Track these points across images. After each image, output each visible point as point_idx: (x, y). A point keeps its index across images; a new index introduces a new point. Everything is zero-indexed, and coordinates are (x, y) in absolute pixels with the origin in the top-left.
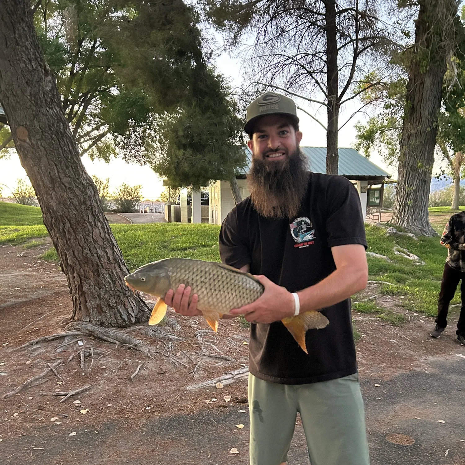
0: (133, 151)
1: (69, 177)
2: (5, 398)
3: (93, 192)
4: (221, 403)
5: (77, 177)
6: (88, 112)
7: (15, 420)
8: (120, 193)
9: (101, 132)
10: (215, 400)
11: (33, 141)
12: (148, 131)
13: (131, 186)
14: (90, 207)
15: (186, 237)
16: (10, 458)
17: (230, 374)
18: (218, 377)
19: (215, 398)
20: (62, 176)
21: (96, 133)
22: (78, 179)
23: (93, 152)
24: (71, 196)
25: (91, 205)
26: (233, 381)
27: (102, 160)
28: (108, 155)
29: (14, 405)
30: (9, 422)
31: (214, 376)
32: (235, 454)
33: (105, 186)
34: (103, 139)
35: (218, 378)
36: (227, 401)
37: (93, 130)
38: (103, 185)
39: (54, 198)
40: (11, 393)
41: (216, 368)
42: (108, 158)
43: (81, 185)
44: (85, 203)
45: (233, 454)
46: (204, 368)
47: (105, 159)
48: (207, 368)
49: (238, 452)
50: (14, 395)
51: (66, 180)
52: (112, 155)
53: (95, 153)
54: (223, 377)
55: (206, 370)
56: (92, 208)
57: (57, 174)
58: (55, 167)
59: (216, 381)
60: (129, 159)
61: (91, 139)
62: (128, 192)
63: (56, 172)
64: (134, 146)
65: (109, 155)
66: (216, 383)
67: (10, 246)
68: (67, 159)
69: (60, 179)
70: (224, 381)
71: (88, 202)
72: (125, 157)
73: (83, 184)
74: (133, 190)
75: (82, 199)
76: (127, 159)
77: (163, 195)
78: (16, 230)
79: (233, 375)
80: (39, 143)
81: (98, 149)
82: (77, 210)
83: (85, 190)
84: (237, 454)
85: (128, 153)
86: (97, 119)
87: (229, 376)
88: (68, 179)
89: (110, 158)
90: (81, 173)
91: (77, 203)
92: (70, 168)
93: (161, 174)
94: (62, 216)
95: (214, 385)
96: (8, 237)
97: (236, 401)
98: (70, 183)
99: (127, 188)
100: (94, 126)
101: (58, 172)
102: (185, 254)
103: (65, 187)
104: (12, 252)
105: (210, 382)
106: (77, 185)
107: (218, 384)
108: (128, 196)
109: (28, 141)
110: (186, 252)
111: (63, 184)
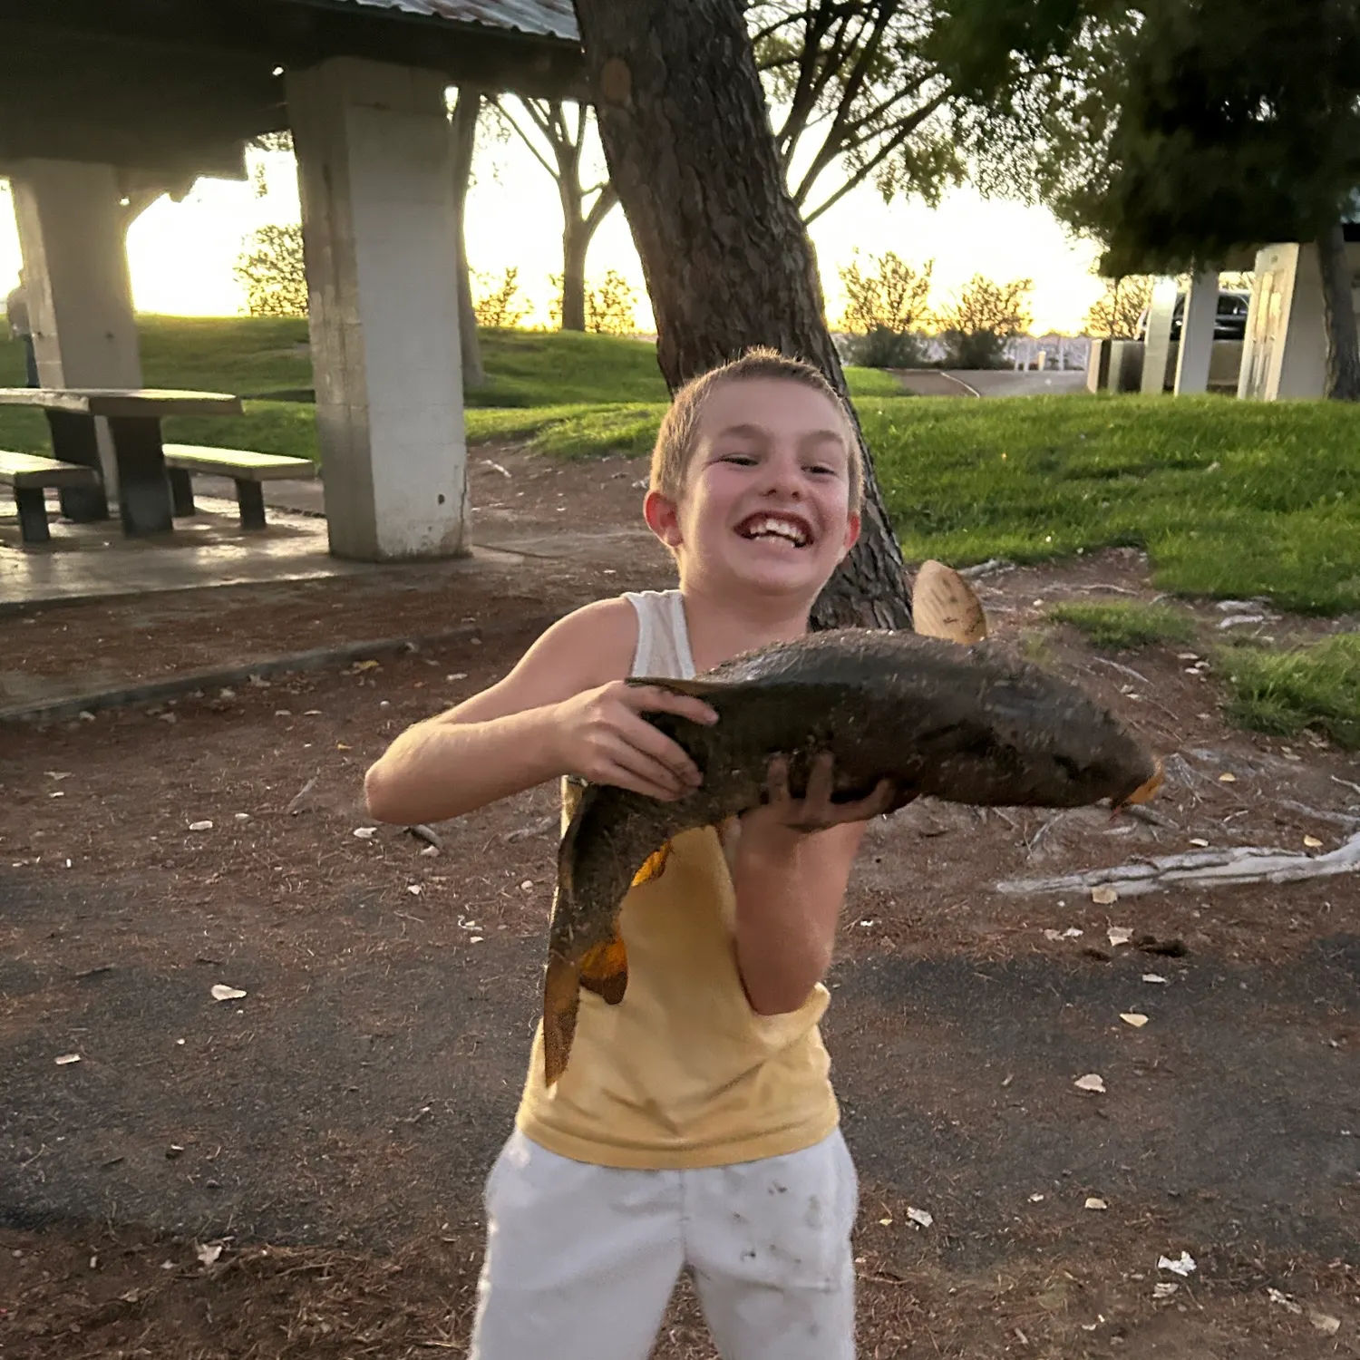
0: (1008, 158)
1: (735, 212)
2: (510, 840)
3: (801, 264)
4: (1093, 945)
5: (758, 213)
6: (888, 40)
7: (521, 897)
8: (960, 309)
9: (923, 103)
10: (1077, 933)
11: (641, 104)
12: (1065, 85)
13: (999, 284)
14: (787, 310)
15: (1123, 438)
16: (486, 985)
17: (1149, 863)
18: (1106, 867)
19: (1079, 928)
20: (714, 210)
21: (906, 107)
22: (760, 219)
23: (892, 169)
24: (735, 274)
25: (791, 303)
26: (1154, 887)
27: (917, 196)
28: (935, 179)
29: (528, 861)
30: (508, 901)
31: (1093, 866)
32: (1091, 1091)
33: (919, 287)
34: (921, 126)
35: (1105, 872)
36: (1114, 941)
37: (898, 96)
38: (912, 284)
39: (687, 282)
40: (526, 832)
41: (1107, 842)
42: (937, 189)
43: (768, 239)
44: (773, 297)
45: (1082, 1090)
46: (1065, 838)
47: (926, 192)
48: (1076, 838)
49: (1101, 1089)
50: (532, 838)
51: (723, 224)
52: (950, 179)
53: (898, 174)
54: (1122, 871)
55: (1072, 842)
56: (793, 314)
57: (700, 206)
58: (697, 184)
59: (1094, 880)
60: (991, 187)
61: (887, 127)
62: (987, 302)
63: (699, 197)
64: (1015, 138)
65: (942, 179)
66: (1095, 885)
67: (620, 459)
68: (732, 157)
69: (709, 220)
70: (1123, 883)
71: (783, 295)
72: (982, 180)
73: (773, 236)
74: (1004, 297)
75: (766, 284)
76: (985, 186)
77: (1098, 309)
79: (1156, 868)
80: (658, 104)
81: (911, 163)
82: (748, 321)
83: (778, 256)
84: (1097, 1092)
85: (992, 166)
86: (914, 61)
87: (1143, 870)
88: (730, 220)
89: (941, 190)
90: (771, 201)
91: (750, 299)
92: (741, 185)
93: (1076, 225)
94: (705, 339)
95: (1086, 889)
96: (618, 432)
97: (1146, 947)
98: (735, 234)
99: (986, 291)
100: (902, 84)
101: (705, 198)
102: (1108, 491)
103: (722, 246)
104: (623, 476)
105: (1076, 879)
106: (755, 239)
107: (1102, 887)
108: (986, 316)
109: (629, 100)
110: (1112, 483)
111: (716, 237)
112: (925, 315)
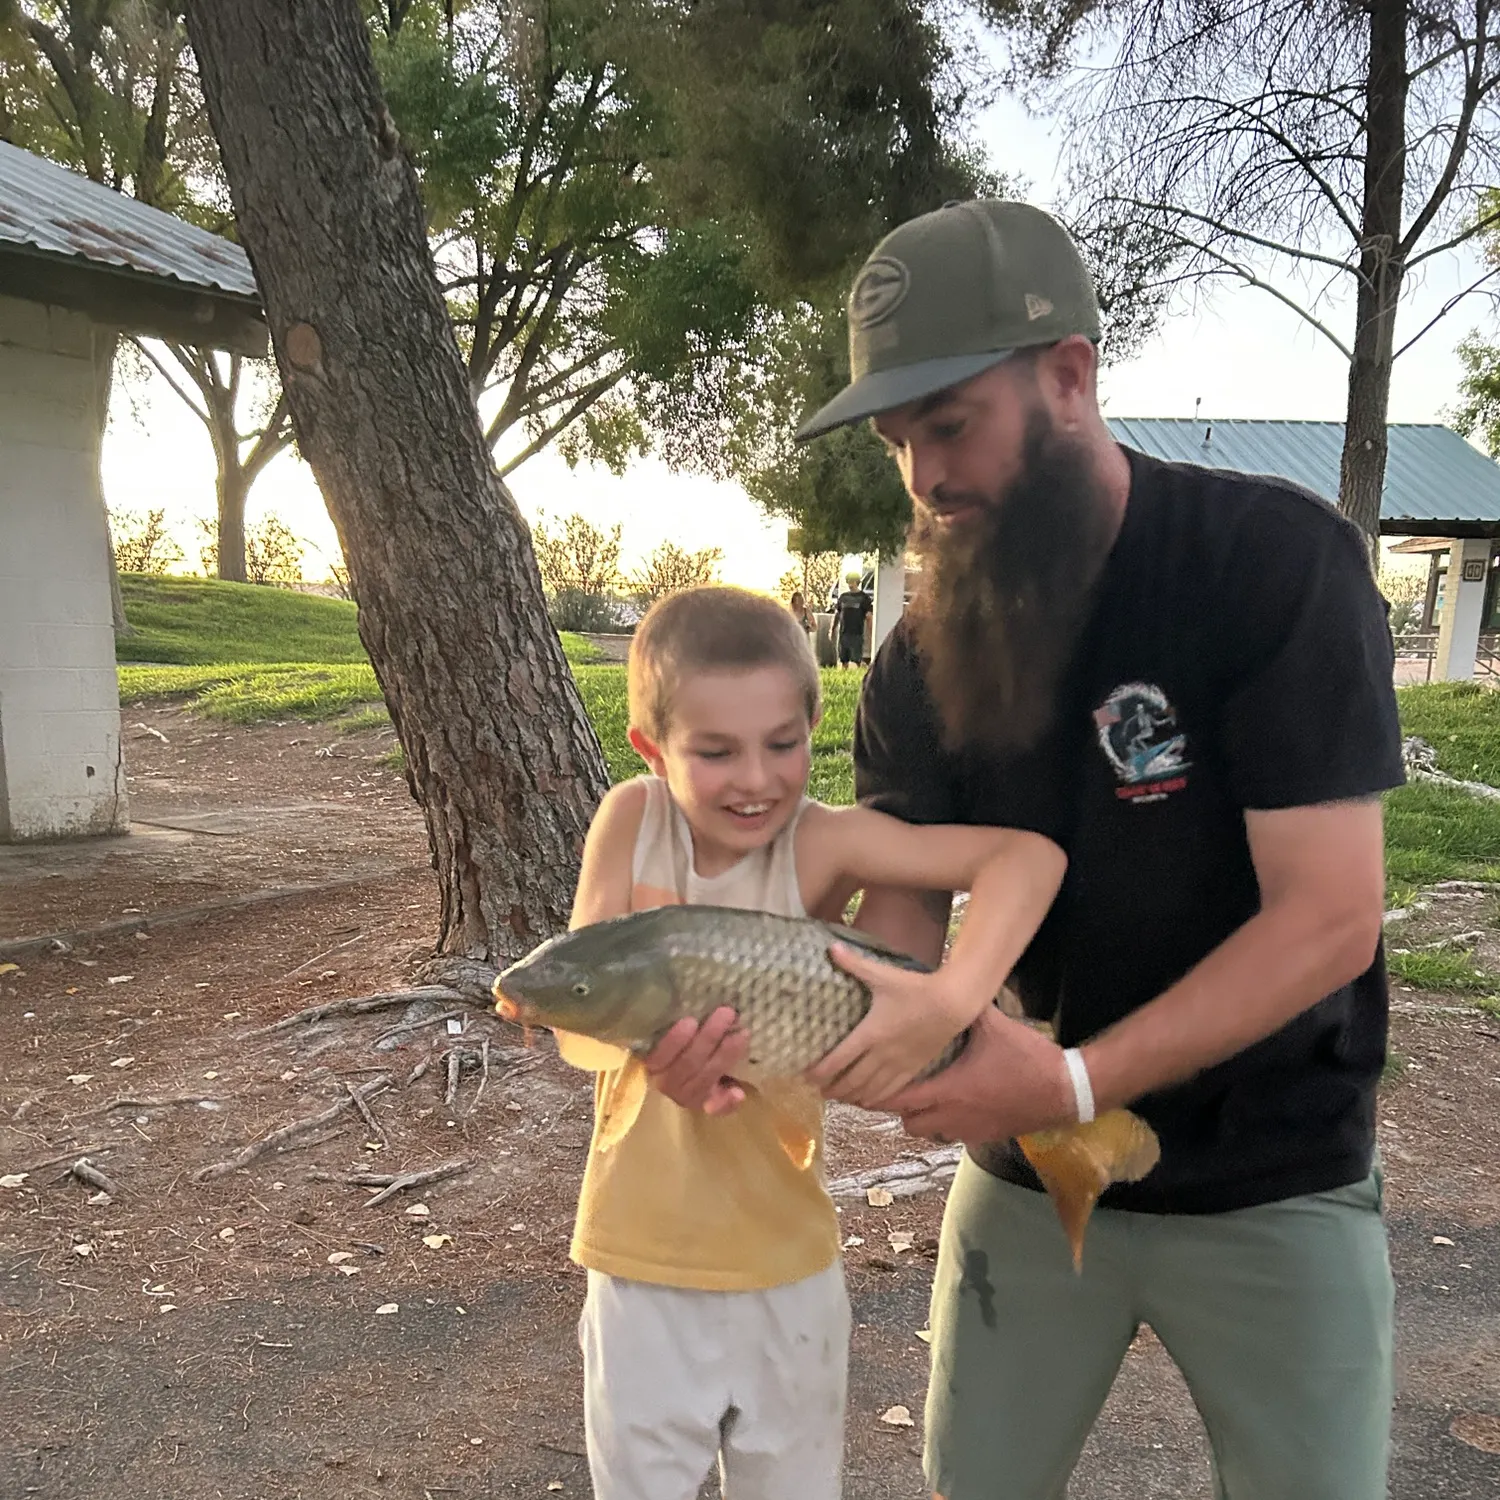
0: (694, 434)
1: (441, 487)
2: (202, 1179)
3: (515, 541)
4: (878, 1254)
5: (466, 490)
6: (565, 310)
7: (222, 1248)
8: (651, 575)
9: (602, 374)
10: (859, 1241)
11: (332, 371)
12: (746, 369)
13: (689, 551)
14: (504, 589)
15: (834, 712)
16: (185, 1366)
17: (920, 1160)
18: (878, 1166)
19: (859, 1235)
20: (419, 484)
21: (586, 377)
22: (467, 495)
23: (575, 437)
24: (446, 550)
25: (507, 584)
26: (928, 1185)
27: (602, 464)
28: (619, 448)
29: (226, 1202)
30: (203, 1255)
31: (865, 1165)
32: (900, 1426)
33: (608, 550)
34: (604, 397)
35: (878, 1172)
36: (898, 1247)
37: (577, 367)
38: (602, 547)
39: (391, 555)
40: (221, 1166)
41: (874, 1139)
42: (621, 457)
43: (479, 515)
44: (486, 575)
45: (891, 1425)
46: (833, 1136)
47: (611, 461)
48: (843, 1135)
49: (910, 1423)
50: (230, 1174)
51: (429, 498)
52: (634, 450)
53: (581, 441)
54: (894, 1170)
55: (841, 1141)
56: (509, 594)
57: (404, 480)
58: (398, 455)
59: (869, 1181)
60: (678, 461)
61: (569, 395)
62: (679, 569)
63: (402, 471)
64: (699, 414)
65: (625, 448)
66: (870, 1187)
67: (298, 724)
68: (436, 431)
69: (413, 493)
70: (897, 1182)
71: (498, 573)
72: (669, 452)
73: (483, 513)
74: (695, 564)
75: (479, 563)
76: (673, 459)
77: (787, 579)
78: (323, 676)
79: (928, 1164)
80: (352, 376)
81: (592, 429)
82: (461, 597)
83: (491, 532)
84: (906, 1427)
85: (678, 440)
86: (592, 333)
87: (916, 1167)
88: (438, 495)
89: (626, 459)
90: (480, 478)
91: (463, 576)
92: (446, 460)
93: (770, 505)
94: (414, 616)
95: (861, 1192)
96: (295, 695)
97: (928, 1252)
98: (442, 510)
99: (676, 558)
100: (580, 356)
101: (409, 472)
102: (826, 767)
103: (428, 520)
104: (303, 743)
105: (850, 1181)
106: (466, 516)
107: (875, 1189)
108: (678, 582)
109: (319, 369)
110: (829, 759)
111: (422, 511)
112: (616, 579)
